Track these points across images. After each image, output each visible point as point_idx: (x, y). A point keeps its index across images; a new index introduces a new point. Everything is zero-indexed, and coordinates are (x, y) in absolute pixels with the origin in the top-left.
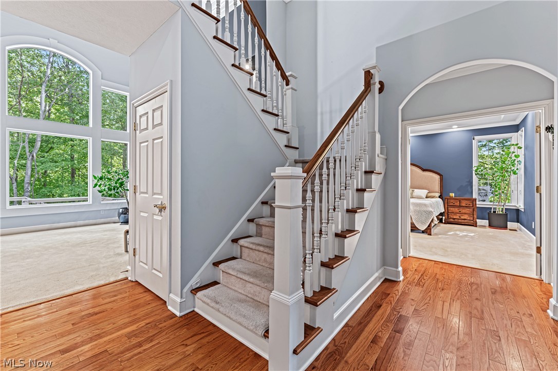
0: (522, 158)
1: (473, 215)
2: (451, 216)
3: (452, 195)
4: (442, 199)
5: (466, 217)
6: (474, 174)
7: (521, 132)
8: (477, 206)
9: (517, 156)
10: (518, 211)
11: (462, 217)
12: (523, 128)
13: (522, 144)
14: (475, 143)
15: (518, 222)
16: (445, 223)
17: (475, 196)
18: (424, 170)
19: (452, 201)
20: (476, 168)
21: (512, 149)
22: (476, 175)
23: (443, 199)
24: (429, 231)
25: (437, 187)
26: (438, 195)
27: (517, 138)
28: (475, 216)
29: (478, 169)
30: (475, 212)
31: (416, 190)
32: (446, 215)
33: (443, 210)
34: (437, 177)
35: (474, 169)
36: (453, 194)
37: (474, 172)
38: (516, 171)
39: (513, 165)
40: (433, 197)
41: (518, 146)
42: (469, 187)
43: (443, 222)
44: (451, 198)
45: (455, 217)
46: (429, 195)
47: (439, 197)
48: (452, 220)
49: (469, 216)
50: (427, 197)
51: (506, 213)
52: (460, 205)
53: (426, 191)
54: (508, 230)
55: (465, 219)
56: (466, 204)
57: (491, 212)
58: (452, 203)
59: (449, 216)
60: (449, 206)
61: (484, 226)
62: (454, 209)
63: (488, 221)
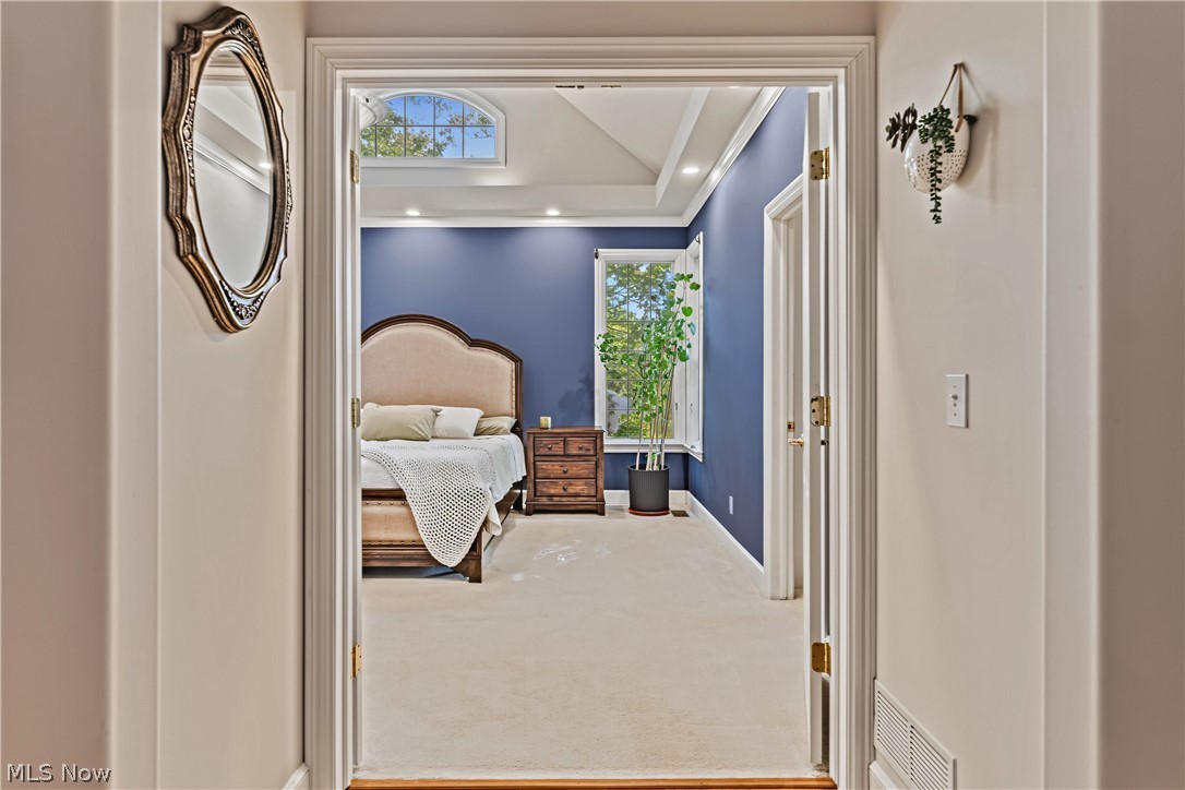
0: (697, 318)
1: (596, 478)
2: (542, 489)
3: (546, 421)
4: (520, 435)
5: (579, 487)
6: (597, 358)
7: (696, 246)
8: (606, 451)
9: (687, 311)
10: (686, 457)
11: (571, 490)
12: (701, 233)
13: (699, 279)
14: (599, 266)
15: (686, 488)
16: (528, 513)
17: (600, 422)
18: (473, 343)
19: (546, 441)
20: (602, 340)
21: (678, 293)
22: (603, 360)
23: (525, 435)
24: (472, 565)
25: (507, 400)
26: (508, 422)
27: (687, 261)
28: (601, 483)
29: (606, 343)
30: (599, 470)
31: (445, 410)
32: (531, 485)
33: (525, 474)
34: (507, 366)
35: (599, 342)
36: (549, 419)
37: (597, 351)
38: (685, 351)
39: (679, 335)
40: (495, 432)
41: (692, 280)
42: (586, 397)
43: (524, 506)
44: (544, 431)
45: (552, 491)
46: (486, 424)
47: (513, 430)
48: (545, 500)
49: (586, 484)
50: (478, 433)
51: (665, 467)
52: (565, 451)
53: (477, 413)
54: (671, 514)
55: (576, 495)
56: (580, 449)
57: (635, 467)
58: (546, 446)
59: (538, 487)
60: (537, 458)
61: (620, 509)
62: (549, 467)
63: (628, 492)
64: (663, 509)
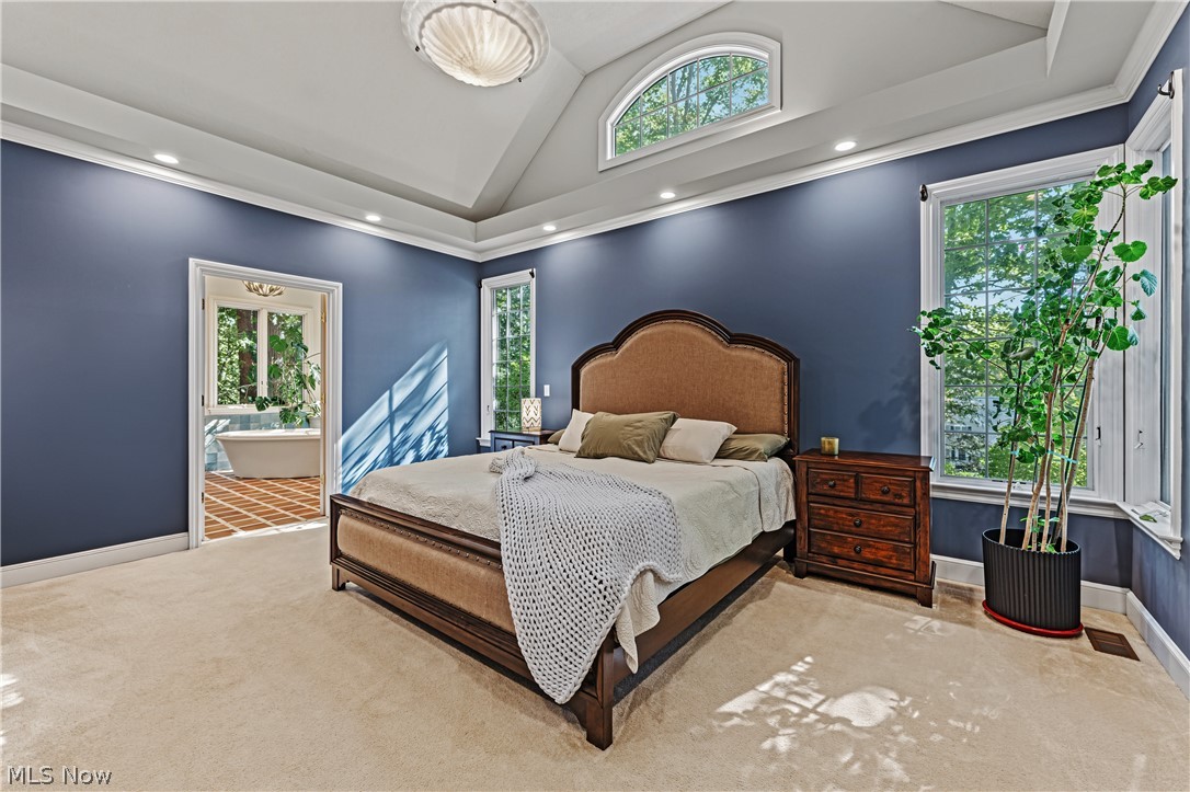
1: (914, 543)
2: (821, 543)
3: (833, 445)
4: (790, 461)
5: (883, 552)
8: (933, 494)
9: (1129, 252)
10: (1123, 526)
11: (867, 554)
14: (928, 214)
15: (1124, 584)
16: (799, 573)
17: (930, 451)
18: (732, 340)
19: (825, 474)
23: (797, 462)
25: (775, 411)
26: (775, 442)
28: (925, 553)
30: (920, 532)
32: (801, 534)
33: (792, 516)
34: (777, 367)
36: (837, 440)
42: (905, 412)
44: (826, 459)
45: (836, 550)
46: (739, 443)
47: (780, 453)
48: (825, 561)
49: (895, 549)
50: (722, 454)
51: (1071, 546)
52: (856, 493)
53: (724, 429)
54: (1085, 641)
55: (878, 564)
56: (885, 493)
57: (995, 534)
58: (825, 482)
59: (813, 540)
60: (812, 498)
61: (964, 595)
62: (831, 513)
63: (982, 565)
64: (1068, 626)
